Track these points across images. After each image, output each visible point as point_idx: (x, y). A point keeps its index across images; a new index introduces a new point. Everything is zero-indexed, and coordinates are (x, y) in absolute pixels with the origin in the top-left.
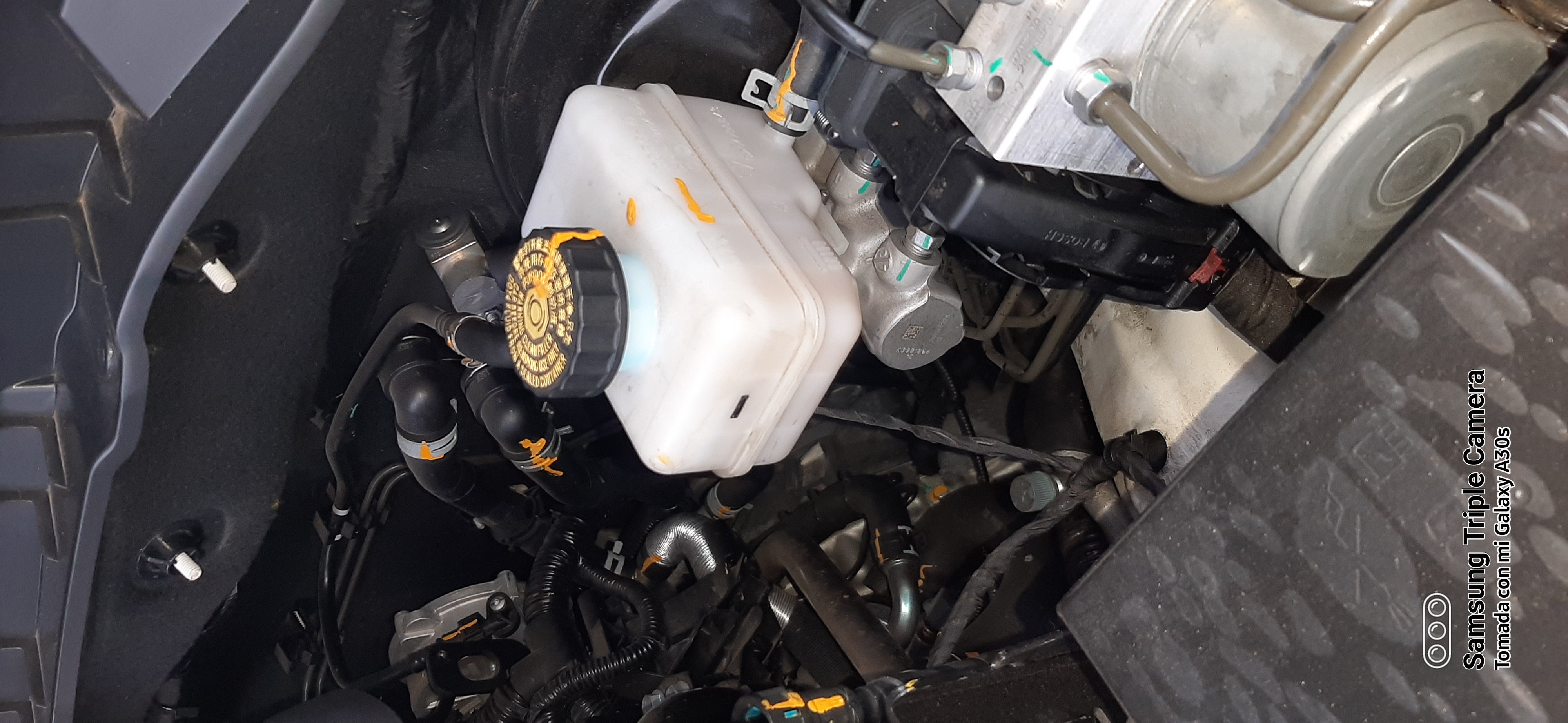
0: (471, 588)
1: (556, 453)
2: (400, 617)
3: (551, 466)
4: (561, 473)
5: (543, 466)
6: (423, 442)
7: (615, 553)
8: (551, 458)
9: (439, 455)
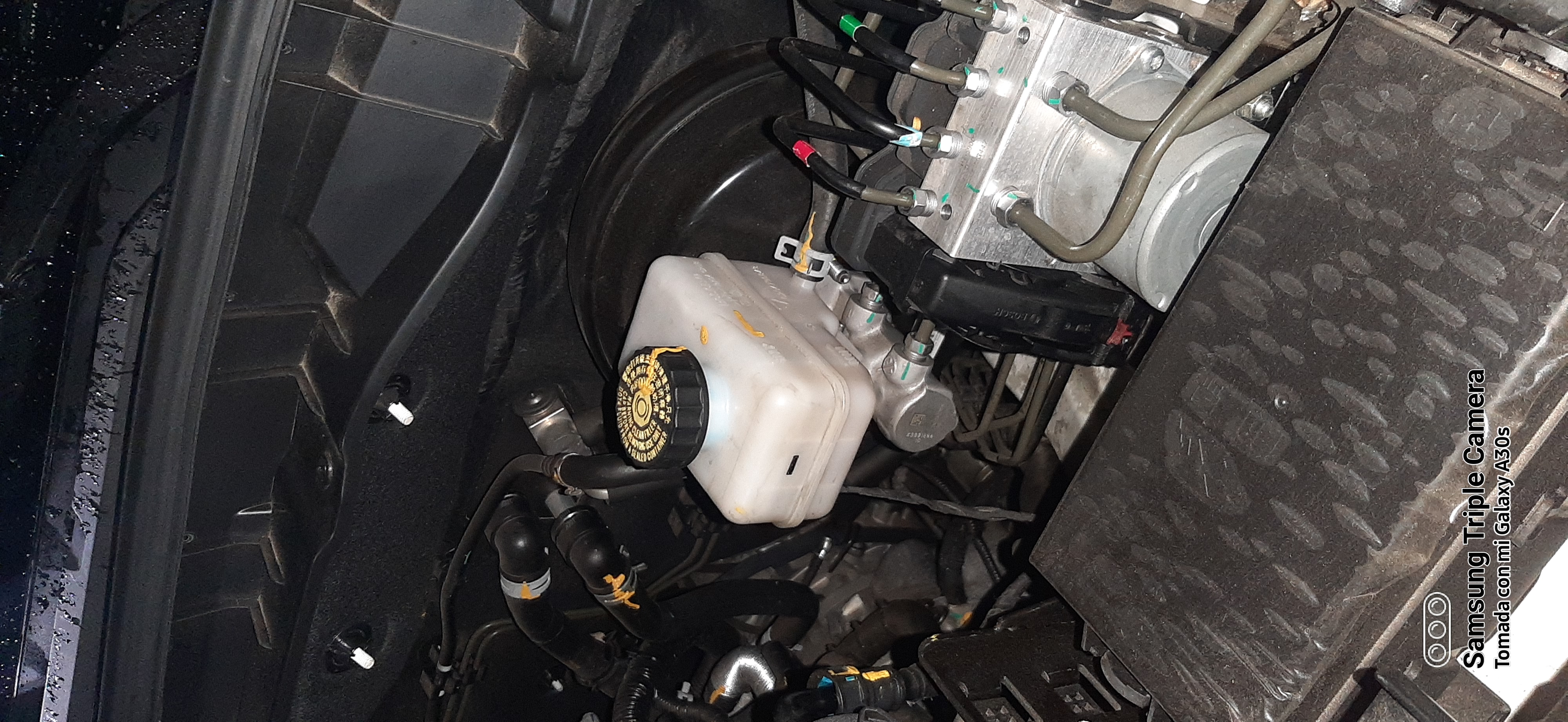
1: (633, 587)
3: (631, 599)
4: (638, 607)
5: (624, 599)
6: (523, 583)
8: (630, 592)
9: (537, 593)
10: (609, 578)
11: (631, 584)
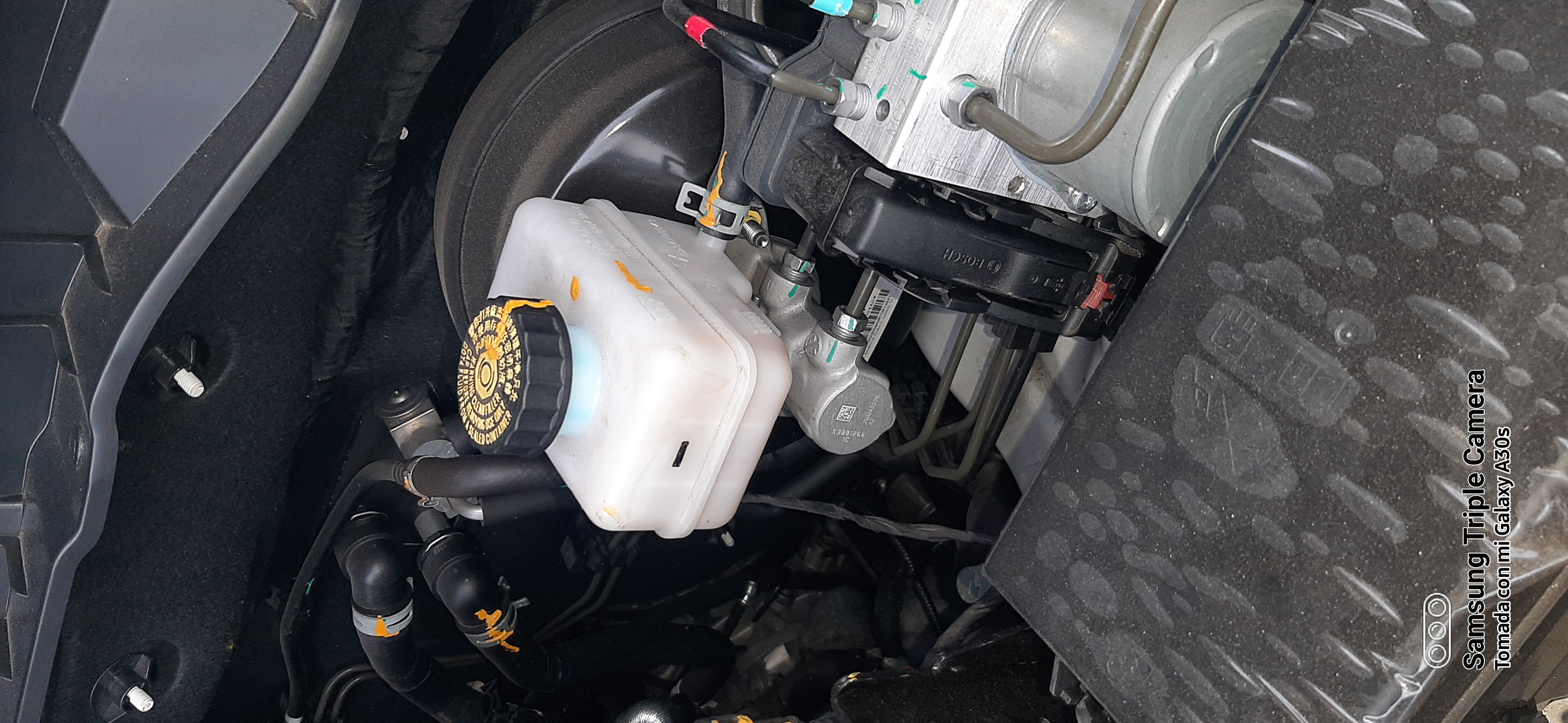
1: (512, 625)
3: (508, 641)
4: (517, 649)
5: (500, 641)
6: (378, 617)
8: (508, 631)
9: (395, 631)
10: (481, 614)
11: (509, 624)
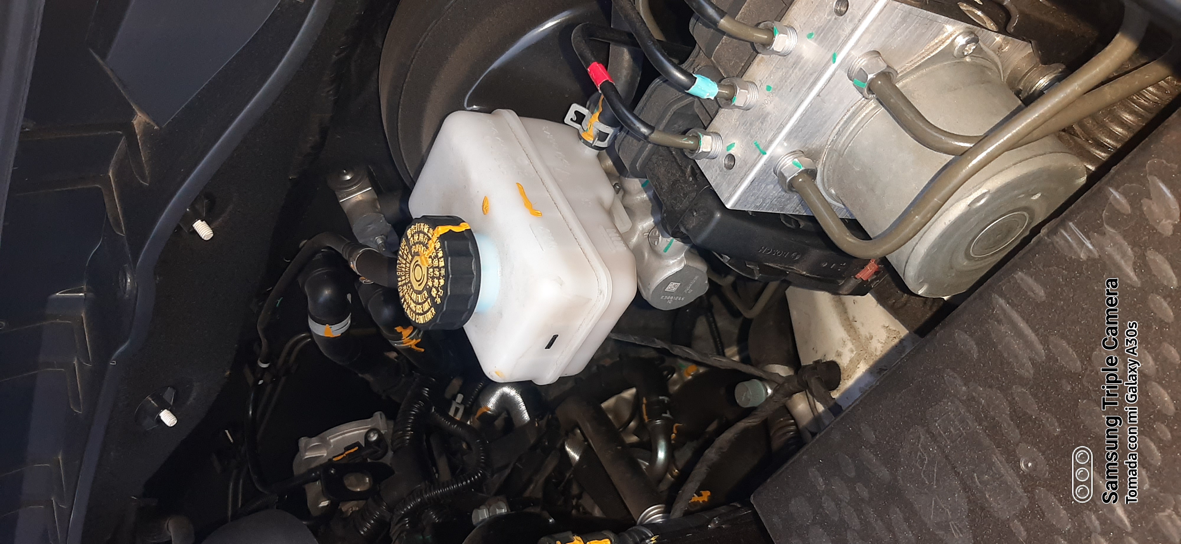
0: (354, 423)
1: (420, 336)
2: (303, 441)
3: (416, 345)
4: (423, 350)
5: (411, 345)
6: (327, 325)
7: (458, 403)
8: (416, 340)
9: (338, 334)
10: (399, 329)
11: (418, 334)
